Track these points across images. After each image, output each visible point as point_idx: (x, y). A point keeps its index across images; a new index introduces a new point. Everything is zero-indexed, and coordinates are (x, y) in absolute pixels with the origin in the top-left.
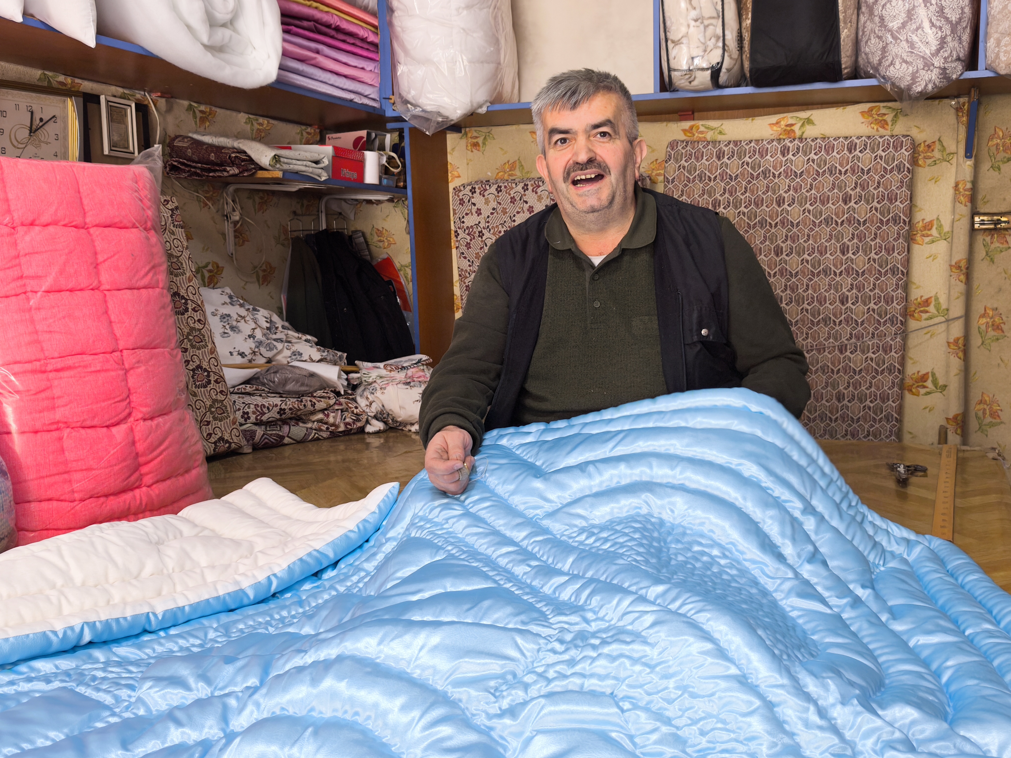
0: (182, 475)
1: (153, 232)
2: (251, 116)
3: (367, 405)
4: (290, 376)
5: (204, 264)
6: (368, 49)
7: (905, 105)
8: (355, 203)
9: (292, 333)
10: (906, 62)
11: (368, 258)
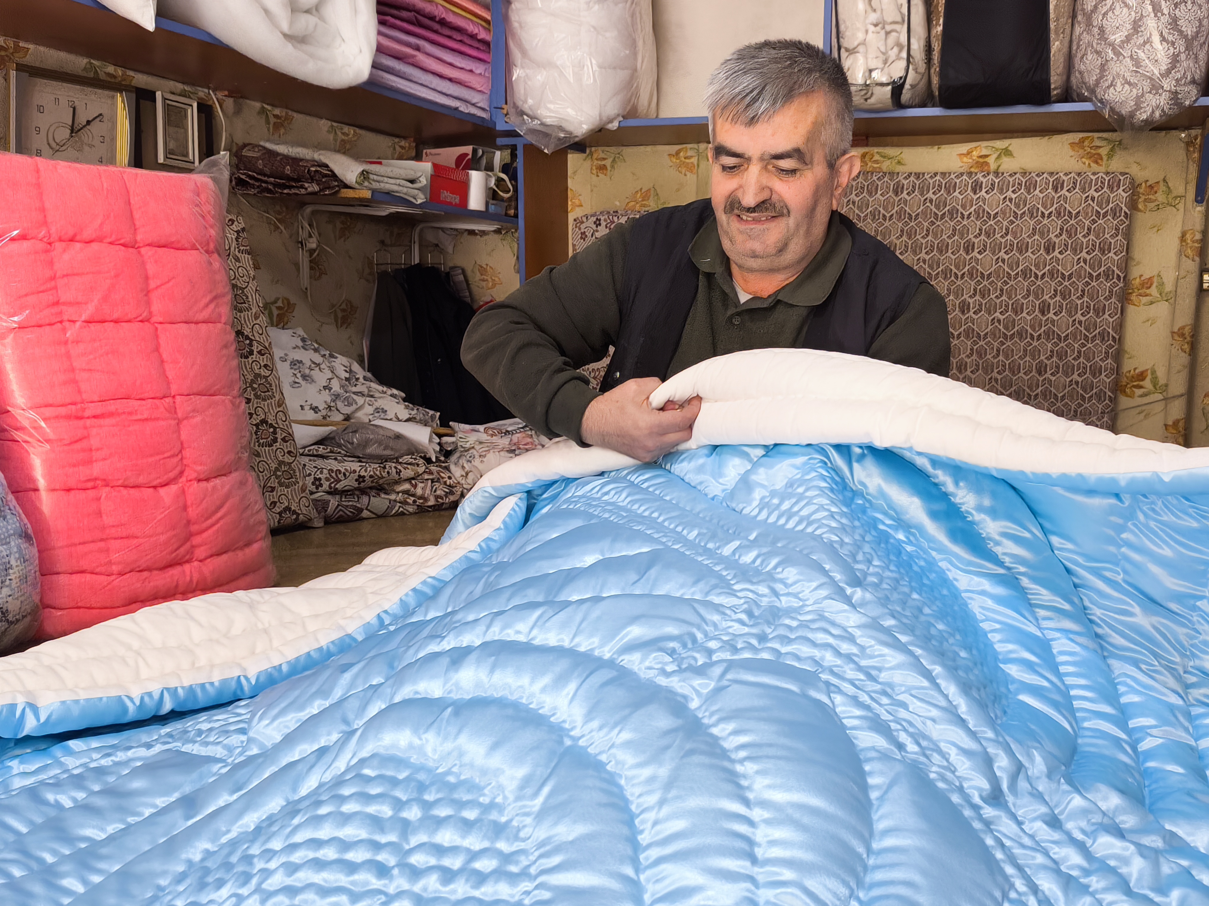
0: (241, 548)
1: (216, 255)
2: (335, 124)
3: (462, 476)
4: (371, 437)
5: (272, 299)
6: (478, 48)
7: (1125, 136)
8: (455, 233)
9: (376, 386)
10: (1129, 84)
11: (468, 300)
